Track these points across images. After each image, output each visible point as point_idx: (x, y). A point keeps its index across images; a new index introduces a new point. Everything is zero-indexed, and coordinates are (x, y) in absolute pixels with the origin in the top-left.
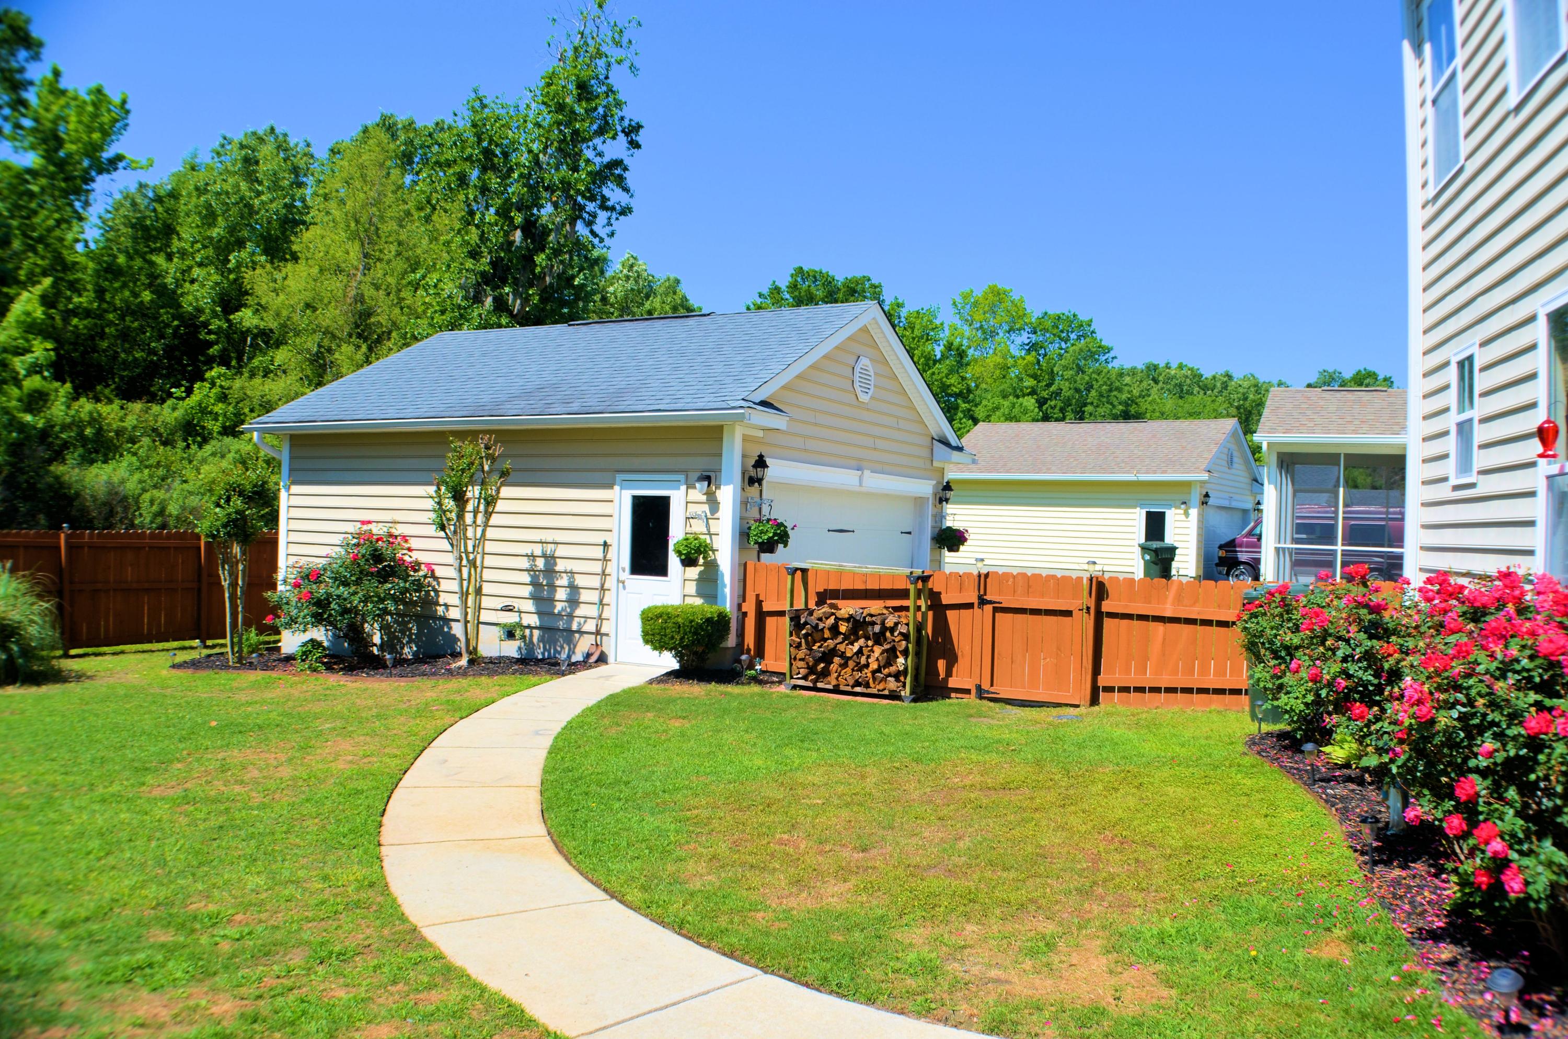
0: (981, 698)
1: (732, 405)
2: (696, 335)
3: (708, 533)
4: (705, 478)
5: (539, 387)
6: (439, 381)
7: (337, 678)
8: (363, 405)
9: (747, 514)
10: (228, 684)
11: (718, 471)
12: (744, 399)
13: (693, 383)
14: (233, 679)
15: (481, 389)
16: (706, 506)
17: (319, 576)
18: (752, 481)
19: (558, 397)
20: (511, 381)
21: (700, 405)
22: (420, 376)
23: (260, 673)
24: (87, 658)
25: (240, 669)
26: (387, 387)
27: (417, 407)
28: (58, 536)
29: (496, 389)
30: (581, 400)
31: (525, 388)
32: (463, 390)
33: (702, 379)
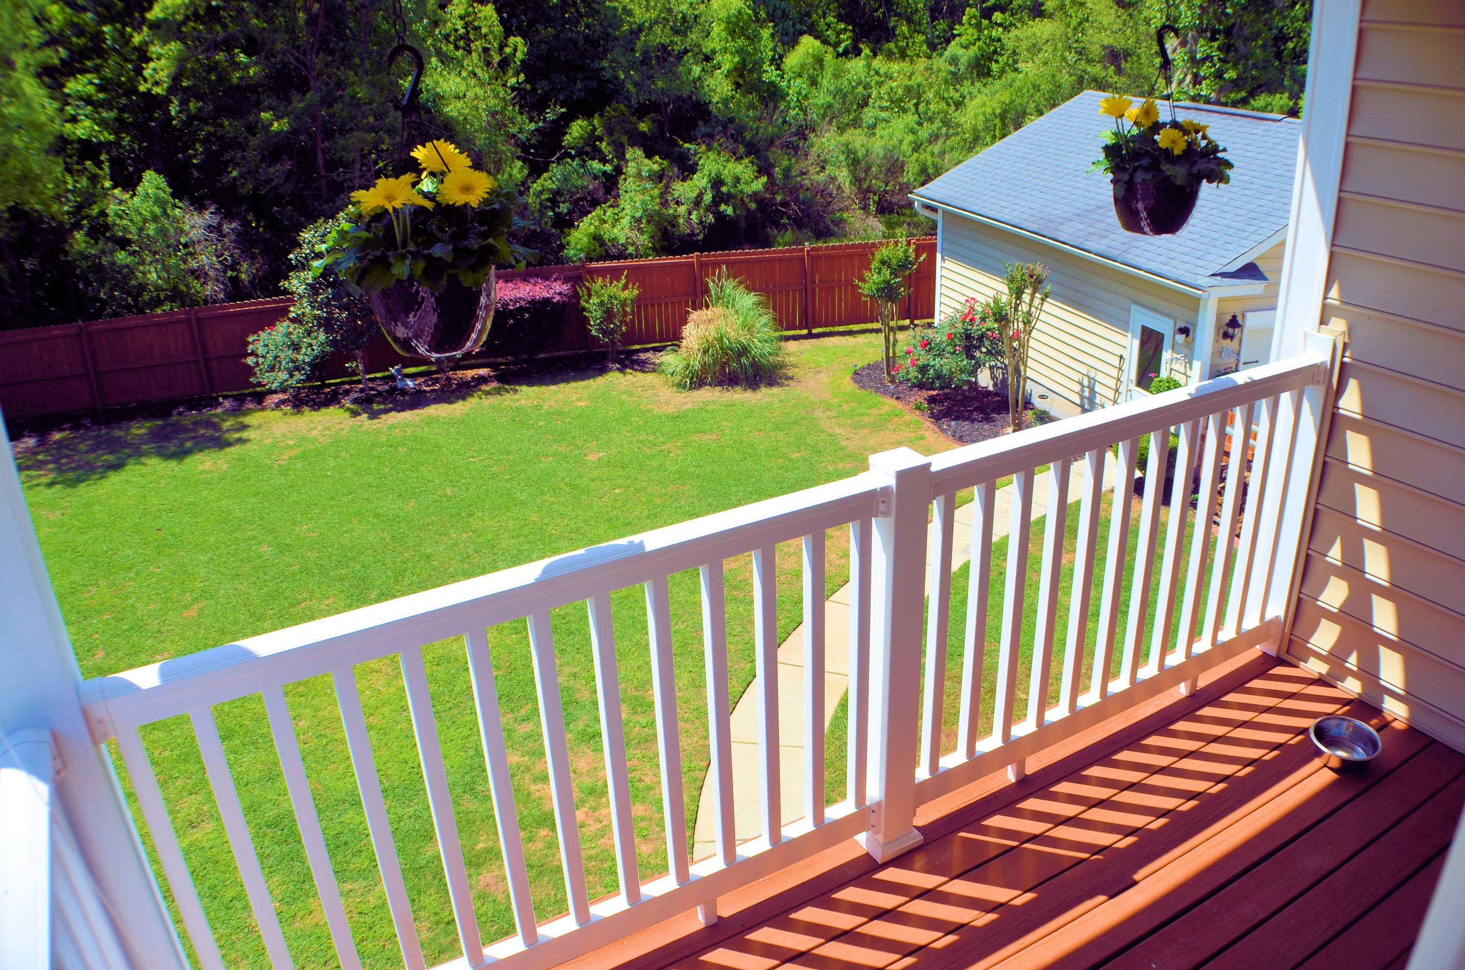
1: (1199, 282)
2: (1250, 154)
3: (1185, 374)
4: (1185, 331)
5: (1100, 204)
6: (1047, 172)
7: (929, 424)
8: (986, 192)
9: (1221, 362)
10: (864, 414)
11: (1195, 326)
12: (1213, 275)
13: (1196, 237)
14: (870, 408)
15: (1064, 195)
16: (1186, 351)
17: (926, 345)
18: (1226, 336)
19: (1101, 225)
20: (1090, 188)
21: (1179, 274)
22: (1040, 159)
23: (893, 402)
24: (822, 339)
25: (886, 393)
26: (1013, 169)
27: (1014, 207)
28: (802, 250)
29: (1073, 197)
30: (1113, 236)
31: (1091, 202)
32: (1053, 192)
33: (1206, 232)
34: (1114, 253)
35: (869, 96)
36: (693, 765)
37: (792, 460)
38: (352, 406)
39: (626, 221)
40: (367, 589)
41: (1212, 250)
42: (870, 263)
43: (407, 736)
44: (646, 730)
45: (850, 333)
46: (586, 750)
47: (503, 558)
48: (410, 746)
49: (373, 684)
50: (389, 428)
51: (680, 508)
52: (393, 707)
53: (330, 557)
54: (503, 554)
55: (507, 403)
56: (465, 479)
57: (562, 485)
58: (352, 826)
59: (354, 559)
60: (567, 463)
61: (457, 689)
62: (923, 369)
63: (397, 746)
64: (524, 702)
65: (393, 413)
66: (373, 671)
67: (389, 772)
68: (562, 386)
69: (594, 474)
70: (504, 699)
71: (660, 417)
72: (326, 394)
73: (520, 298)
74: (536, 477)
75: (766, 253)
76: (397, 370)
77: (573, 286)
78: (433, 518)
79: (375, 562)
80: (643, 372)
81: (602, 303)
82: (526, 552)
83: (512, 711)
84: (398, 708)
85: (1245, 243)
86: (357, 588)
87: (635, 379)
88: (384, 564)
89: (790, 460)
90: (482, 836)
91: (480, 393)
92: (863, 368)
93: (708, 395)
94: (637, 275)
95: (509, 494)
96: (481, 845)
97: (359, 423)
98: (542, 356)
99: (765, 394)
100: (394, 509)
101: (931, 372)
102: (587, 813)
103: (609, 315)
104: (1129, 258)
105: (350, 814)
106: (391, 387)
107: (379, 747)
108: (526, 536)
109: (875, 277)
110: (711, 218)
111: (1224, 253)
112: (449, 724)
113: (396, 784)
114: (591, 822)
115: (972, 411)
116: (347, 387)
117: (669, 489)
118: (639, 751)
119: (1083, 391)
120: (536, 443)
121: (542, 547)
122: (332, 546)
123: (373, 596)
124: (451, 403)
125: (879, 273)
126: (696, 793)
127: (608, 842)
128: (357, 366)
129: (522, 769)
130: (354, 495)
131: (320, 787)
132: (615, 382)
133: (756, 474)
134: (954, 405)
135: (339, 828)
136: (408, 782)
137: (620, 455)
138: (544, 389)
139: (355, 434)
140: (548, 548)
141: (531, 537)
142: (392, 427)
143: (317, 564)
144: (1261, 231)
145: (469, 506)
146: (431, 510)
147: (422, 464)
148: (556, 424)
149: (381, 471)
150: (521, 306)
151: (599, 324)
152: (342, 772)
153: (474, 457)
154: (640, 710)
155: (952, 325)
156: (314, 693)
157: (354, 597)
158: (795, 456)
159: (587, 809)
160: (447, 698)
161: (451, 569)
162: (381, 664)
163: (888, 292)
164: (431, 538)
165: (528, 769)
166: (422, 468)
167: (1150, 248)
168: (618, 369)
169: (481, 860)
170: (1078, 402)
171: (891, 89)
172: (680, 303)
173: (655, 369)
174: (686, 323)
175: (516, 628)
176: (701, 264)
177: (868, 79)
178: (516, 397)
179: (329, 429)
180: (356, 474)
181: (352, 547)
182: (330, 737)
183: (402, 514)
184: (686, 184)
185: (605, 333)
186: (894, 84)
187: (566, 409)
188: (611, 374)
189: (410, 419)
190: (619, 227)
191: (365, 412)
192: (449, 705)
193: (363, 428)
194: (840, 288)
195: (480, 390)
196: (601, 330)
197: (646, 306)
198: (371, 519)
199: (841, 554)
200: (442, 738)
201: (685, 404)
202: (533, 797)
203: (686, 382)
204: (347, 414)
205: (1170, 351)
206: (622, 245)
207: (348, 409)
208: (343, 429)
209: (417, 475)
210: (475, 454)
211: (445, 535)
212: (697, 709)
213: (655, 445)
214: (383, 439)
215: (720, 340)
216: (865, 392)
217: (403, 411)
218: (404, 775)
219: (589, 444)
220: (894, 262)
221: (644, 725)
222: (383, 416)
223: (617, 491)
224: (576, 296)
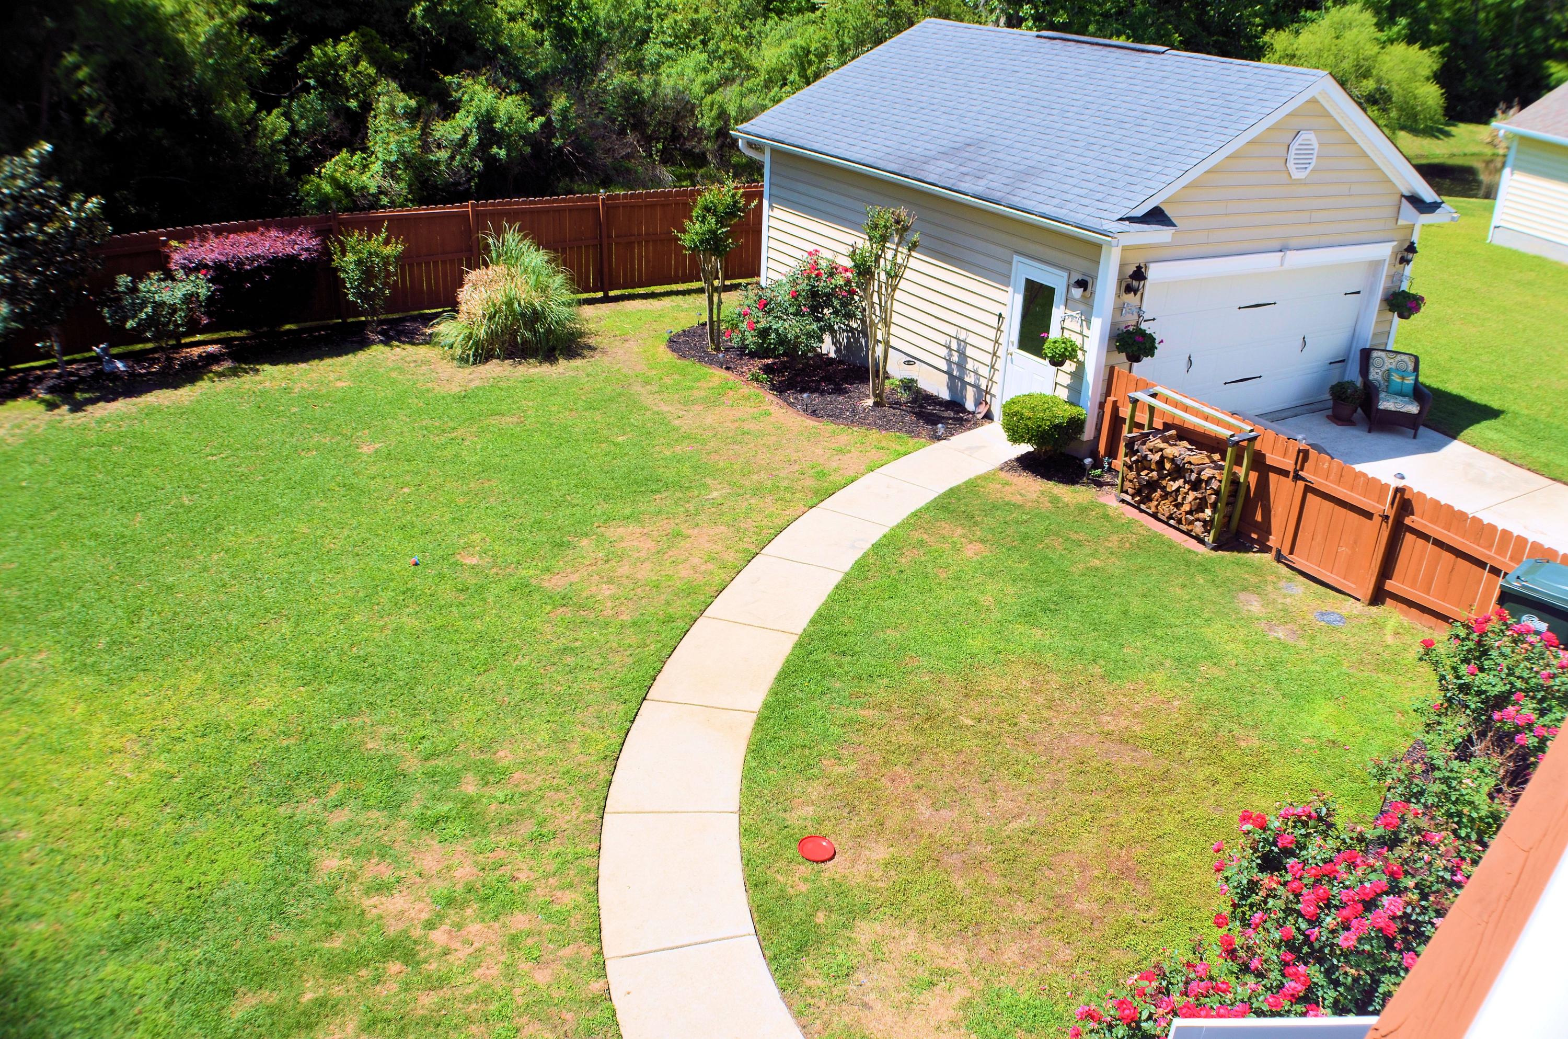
0: (1279, 561)
1: (1105, 227)
2: (1135, 88)
3: (1081, 333)
4: (1082, 284)
5: (968, 141)
6: (897, 106)
7: (772, 398)
8: (826, 128)
9: (1122, 319)
10: (691, 388)
11: (1094, 278)
12: (1121, 219)
13: (1091, 177)
14: (698, 380)
15: (923, 130)
16: (1083, 307)
17: (765, 305)
18: (1129, 289)
19: (975, 165)
20: (951, 123)
21: (1079, 218)
22: (885, 91)
23: (723, 373)
24: (621, 303)
25: (712, 362)
26: (854, 103)
27: (864, 144)
28: (596, 198)
29: (935, 133)
30: (991, 176)
31: (957, 139)
32: (908, 127)
33: (1102, 173)
34: (997, 195)
35: (651, 30)
36: (579, 849)
37: (618, 444)
38: (48, 397)
39: (377, 167)
40: (92, 636)
41: (1114, 191)
42: (691, 210)
43: (176, 843)
44: (506, 806)
45: (653, 295)
46: (429, 842)
47: (271, 584)
48: (182, 858)
49: (116, 769)
50: (98, 422)
51: (492, 509)
52: (149, 801)
53: (36, 595)
54: (270, 579)
55: (247, 387)
56: (205, 483)
57: (333, 485)
58: (117, 985)
59: (69, 597)
60: (335, 457)
61: (236, 769)
62: (764, 333)
63: (164, 858)
64: (331, 780)
65: (101, 404)
66: (113, 752)
67: (159, 897)
68: (315, 363)
69: (373, 470)
70: (303, 778)
71: (444, 398)
72: (12, 382)
73: (259, 256)
74: (298, 477)
75: (554, 201)
76: (103, 349)
77: (323, 241)
78: (169, 535)
79: (99, 599)
80: (414, 344)
81: (359, 262)
82: (300, 575)
83: (318, 794)
84: (157, 802)
85: (1151, 183)
86: (78, 637)
87: (404, 353)
88: (110, 601)
89: (616, 445)
90: (307, 981)
91: (211, 375)
92: (678, 335)
93: (495, 369)
94: (398, 227)
95: (266, 500)
96: (308, 997)
97: (58, 418)
98: (287, 327)
99: (564, 368)
100: (115, 526)
101: (773, 336)
102: (450, 932)
103: (368, 275)
104: (1015, 201)
105: (111, 967)
106: (96, 371)
107: (138, 862)
108: (296, 554)
109: (697, 226)
110: (478, 164)
111: (1130, 195)
112: (232, 820)
113: (171, 915)
114: (458, 945)
115: (818, 382)
116: (39, 372)
117: (472, 485)
118: (502, 838)
119: (951, 355)
120: (292, 434)
121: (320, 566)
122: (38, 580)
123: (101, 646)
124: (176, 387)
125: (703, 222)
126: (592, 889)
127: (487, 972)
128: (52, 346)
129: (346, 876)
130: (60, 511)
131: (62, 929)
132: (381, 357)
133: (577, 463)
134: (797, 375)
135: (98, 990)
136: (188, 911)
137: (402, 445)
138: (292, 367)
139: (54, 432)
140: (328, 567)
141: (304, 555)
142: (101, 421)
143: (20, 606)
144: (1167, 171)
145: (215, 518)
146: (166, 525)
147: (146, 467)
148: (313, 411)
149: (93, 478)
150: (260, 266)
151: (357, 288)
152: (90, 904)
153: (213, 455)
154: (491, 779)
155: (794, 282)
156: (34, 788)
157: (76, 649)
158: (620, 439)
159: (448, 927)
160: (224, 783)
161: (203, 602)
162: (124, 740)
163: (713, 244)
164: (170, 562)
165: (354, 876)
166: (147, 471)
167: (1039, 189)
168: (381, 341)
169: (313, 1019)
170: (945, 368)
171: (676, 22)
172: (452, 261)
173: (429, 341)
174: (461, 285)
175: (302, 678)
176: (477, 214)
177: (649, 12)
178: (257, 378)
179: (19, 427)
180: (61, 483)
181: (65, 581)
182: (66, 851)
183: (127, 533)
184: (447, 124)
185: (365, 297)
186: (679, 17)
187: (324, 392)
188: (374, 347)
189: (125, 410)
190: (368, 174)
191: (64, 404)
192: (228, 792)
193: (65, 424)
194: (640, 243)
195: (211, 372)
196: (359, 295)
197: (411, 266)
198: (86, 541)
199: (706, 558)
200: (226, 841)
201: (471, 381)
202: (368, 917)
203: (468, 355)
204: (42, 407)
205: (1062, 307)
206: (373, 195)
207: (43, 401)
208: (37, 427)
209: (141, 480)
210: (214, 451)
211: (189, 557)
212: (568, 772)
213: (444, 431)
214: (92, 437)
215: (509, 303)
216: (687, 362)
217: (114, 400)
218: (181, 901)
219: (360, 434)
220: (721, 208)
221: (502, 799)
222: (90, 408)
223: (406, 490)
224: (326, 253)
